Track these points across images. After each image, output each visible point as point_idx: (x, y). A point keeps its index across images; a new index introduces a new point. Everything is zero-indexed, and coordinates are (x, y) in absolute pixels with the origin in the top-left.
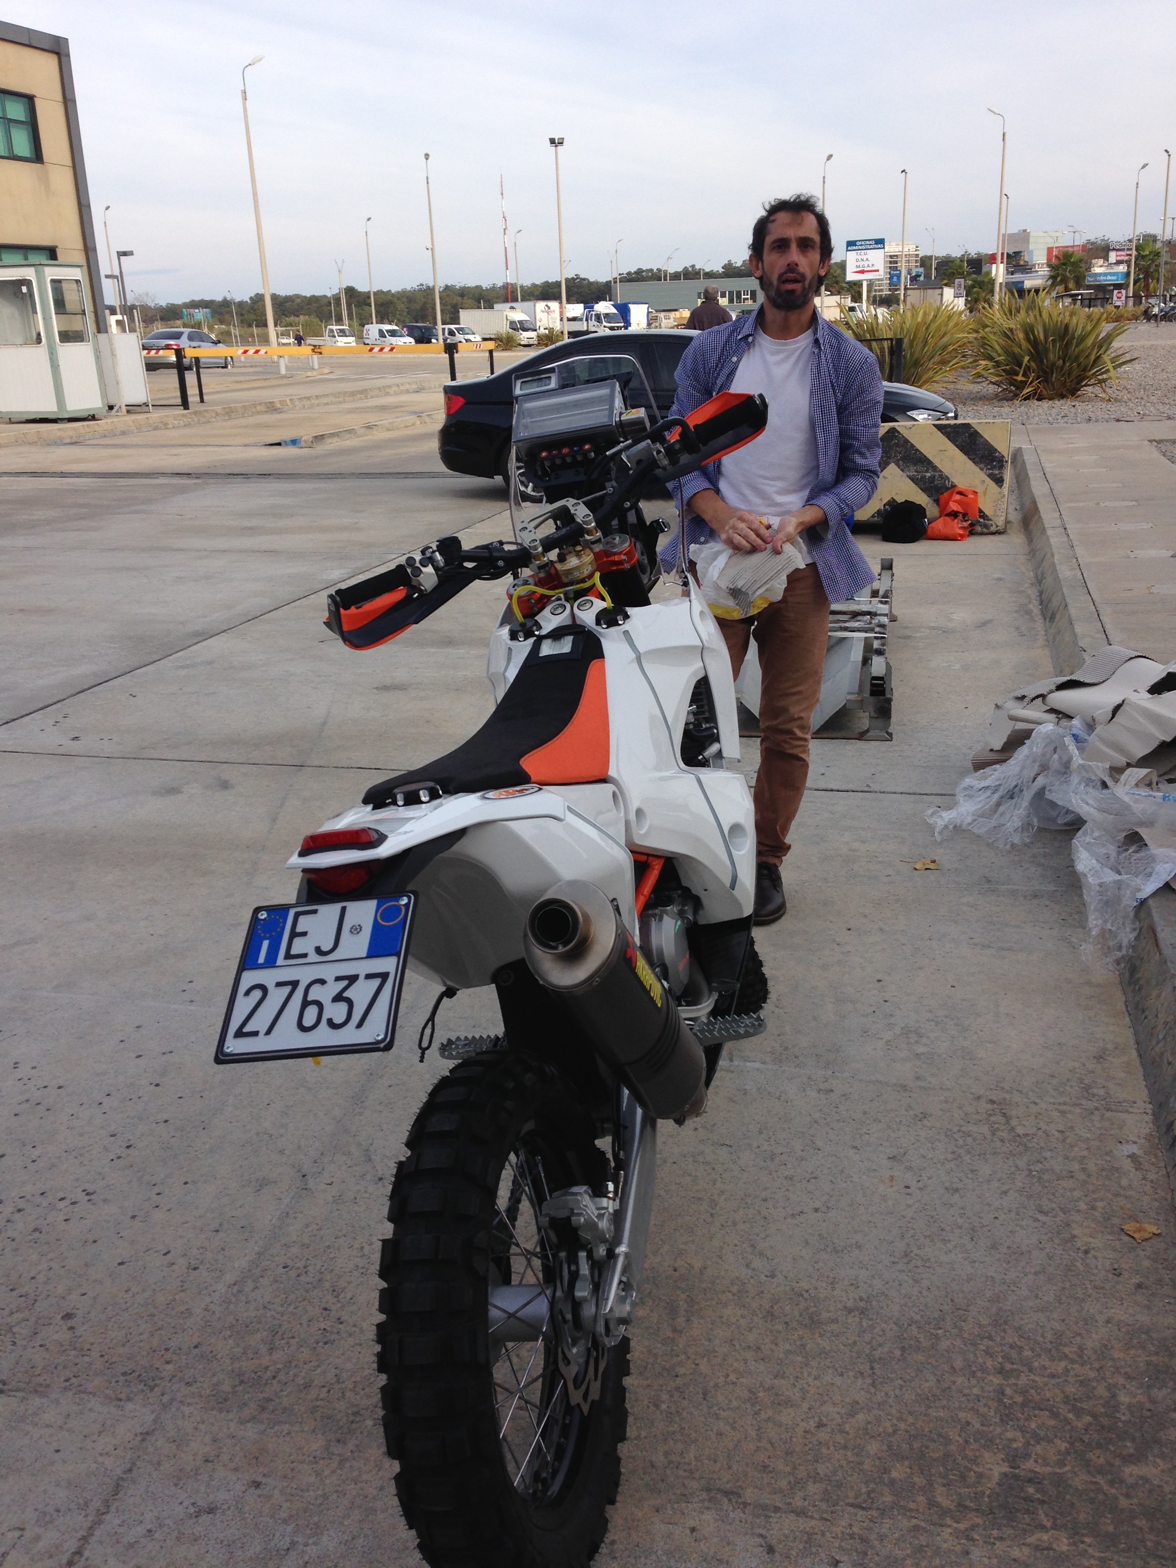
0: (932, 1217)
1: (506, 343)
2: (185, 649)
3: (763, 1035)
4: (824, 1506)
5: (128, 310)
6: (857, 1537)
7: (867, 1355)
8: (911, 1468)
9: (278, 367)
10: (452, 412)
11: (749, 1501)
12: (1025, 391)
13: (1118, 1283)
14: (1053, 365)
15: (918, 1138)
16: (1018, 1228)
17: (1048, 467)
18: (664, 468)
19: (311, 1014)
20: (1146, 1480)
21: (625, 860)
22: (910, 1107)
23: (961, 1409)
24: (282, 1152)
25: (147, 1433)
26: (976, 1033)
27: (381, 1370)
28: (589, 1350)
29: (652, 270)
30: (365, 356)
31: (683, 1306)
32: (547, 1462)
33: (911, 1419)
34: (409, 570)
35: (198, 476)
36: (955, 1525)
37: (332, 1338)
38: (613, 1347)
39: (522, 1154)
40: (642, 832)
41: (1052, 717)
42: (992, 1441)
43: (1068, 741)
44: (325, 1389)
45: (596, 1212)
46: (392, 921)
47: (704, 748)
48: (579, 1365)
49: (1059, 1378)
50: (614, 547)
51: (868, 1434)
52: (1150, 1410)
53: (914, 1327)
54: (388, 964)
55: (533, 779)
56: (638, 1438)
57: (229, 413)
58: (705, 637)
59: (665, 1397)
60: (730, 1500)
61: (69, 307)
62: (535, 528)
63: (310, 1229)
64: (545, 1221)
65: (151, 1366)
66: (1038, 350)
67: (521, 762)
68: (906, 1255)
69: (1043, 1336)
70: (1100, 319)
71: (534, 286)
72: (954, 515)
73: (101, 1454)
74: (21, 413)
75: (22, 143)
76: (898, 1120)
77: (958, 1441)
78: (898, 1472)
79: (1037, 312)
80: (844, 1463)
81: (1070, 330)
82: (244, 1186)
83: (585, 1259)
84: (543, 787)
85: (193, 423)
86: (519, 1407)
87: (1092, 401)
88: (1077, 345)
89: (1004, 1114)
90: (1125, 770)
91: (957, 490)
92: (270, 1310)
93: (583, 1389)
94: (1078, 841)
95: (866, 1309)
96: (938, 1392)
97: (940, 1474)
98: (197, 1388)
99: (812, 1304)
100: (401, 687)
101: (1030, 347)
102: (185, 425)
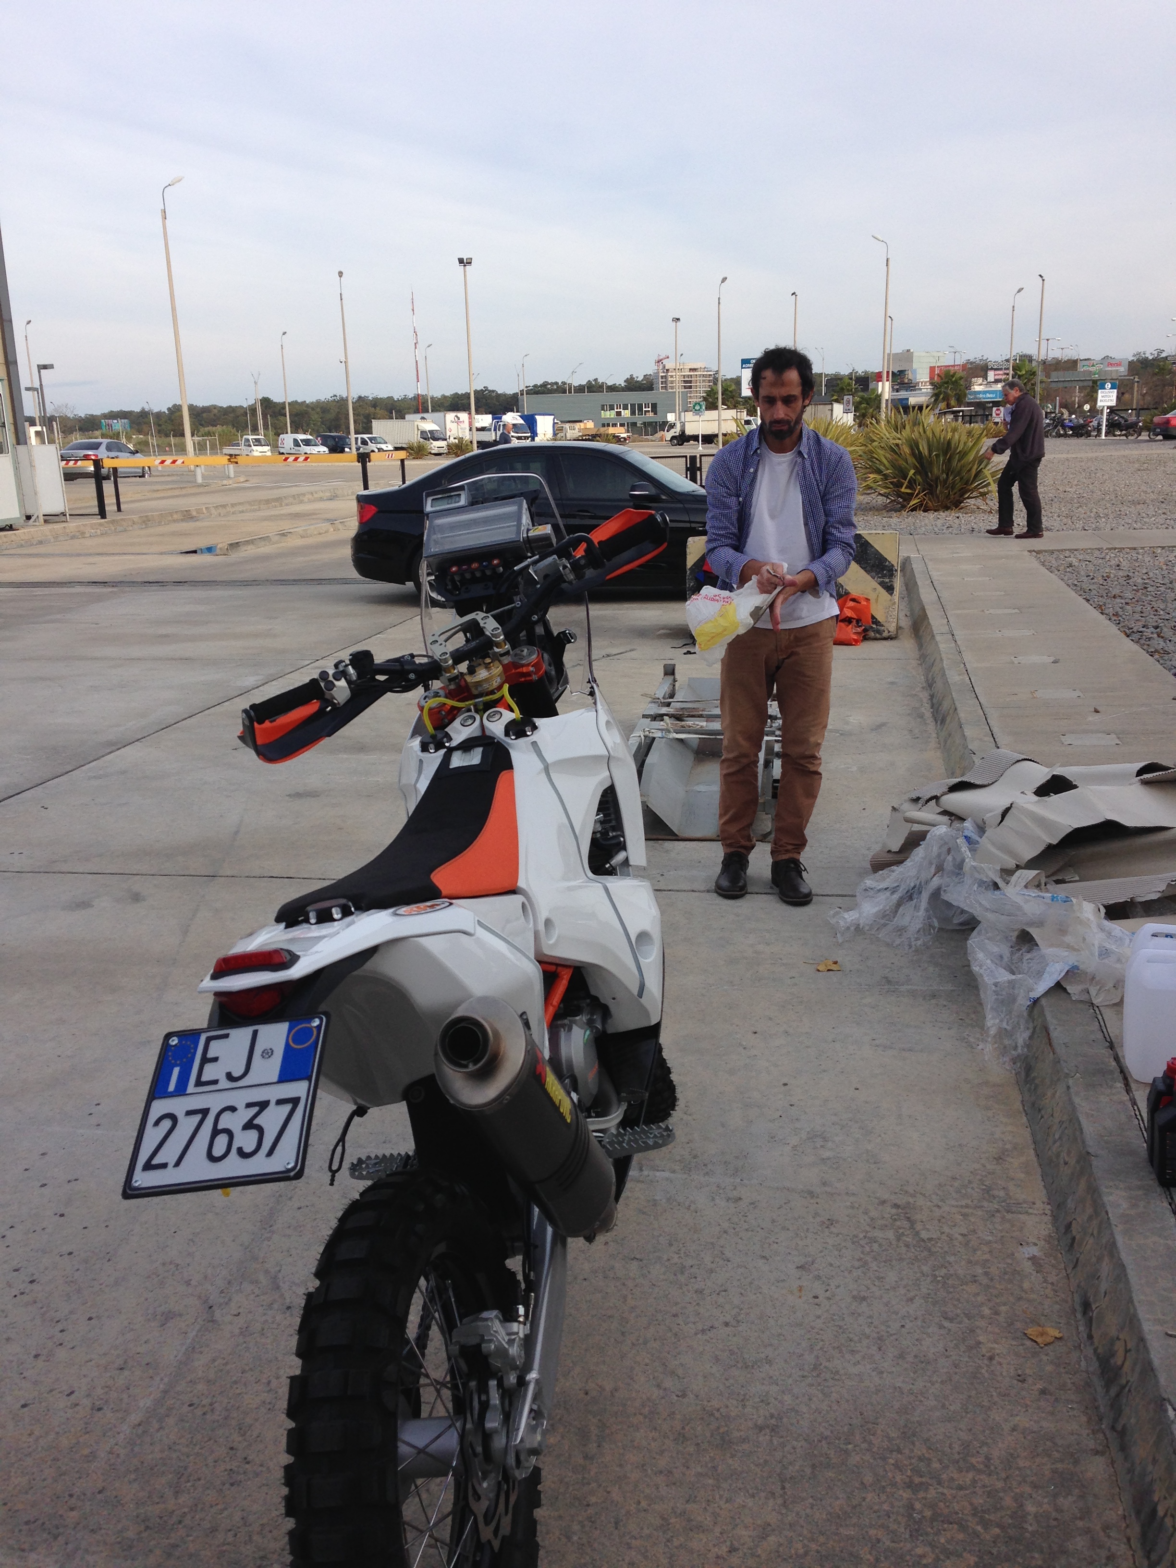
0: (840, 1327)
1: (417, 452)
2: (98, 759)
3: (672, 1144)
5: (48, 421)
7: (778, 1475)
9: (195, 475)
10: (365, 520)
12: (912, 503)
13: (1022, 1389)
14: (938, 478)
15: (825, 1245)
16: (925, 1336)
17: (935, 575)
18: (570, 583)
19: (221, 1141)
21: (533, 972)
22: (816, 1214)
23: (871, 1526)
24: (188, 1283)
26: (880, 1136)
27: (289, 1513)
28: (499, 1484)
29: (556, 383)
30: (279, 464)
31: (594, 1431)
33: (822, 1539)
34: (322, 684)
35: (114, 584)
37: (238, 1479)
38: (523, 1479)
39: (432, 1277)
40: (551, 942)
41: (945, 818)
42: (902, 1557)
43: (961, 841)
44: (232, 1533)
45: (507, 1338)
46: (301, 1029)
47: (611, 856)
48: (489, 1500)
49: (967, 1489)
50: (522, 659)
51: (779, 1556)
52: (1056, 1519)
53: (824, 1443)
54: (299, 1089)
55: (444, 893)
57: (146, 521)
58: (610, 745)
59: (576, 1527)
62: (446, 641)
63: (216, 1364)
64: (455, 1349)
65: (55, 1514)
66: (923, 464)
67: (431, 876)
68: (815, 1368)
69: (951, 1448)
71: (444, 397)
72: (849, 621)
76: (805, 1227)
77: (868, 1560)
79: (921, 429)
81: (953, 446)
82: (149, 1320)
83: (496, 1388)
84: (453, 901)
85: (109, 532)
86: (429, 1546)
87: (974, 512)
88: (959, 461)
89: (908, 1218)
90: (1015, 871)
91: (850, 597)
92: (175, 1451)
93: (494, 1524)
94: (974, 941)
95: (777, 1426)
96: (848, 1509)
98: (102, 1536)
99: (723, 1424)
100: (313, 795)
101: (915, 461)
102: (102, 534)
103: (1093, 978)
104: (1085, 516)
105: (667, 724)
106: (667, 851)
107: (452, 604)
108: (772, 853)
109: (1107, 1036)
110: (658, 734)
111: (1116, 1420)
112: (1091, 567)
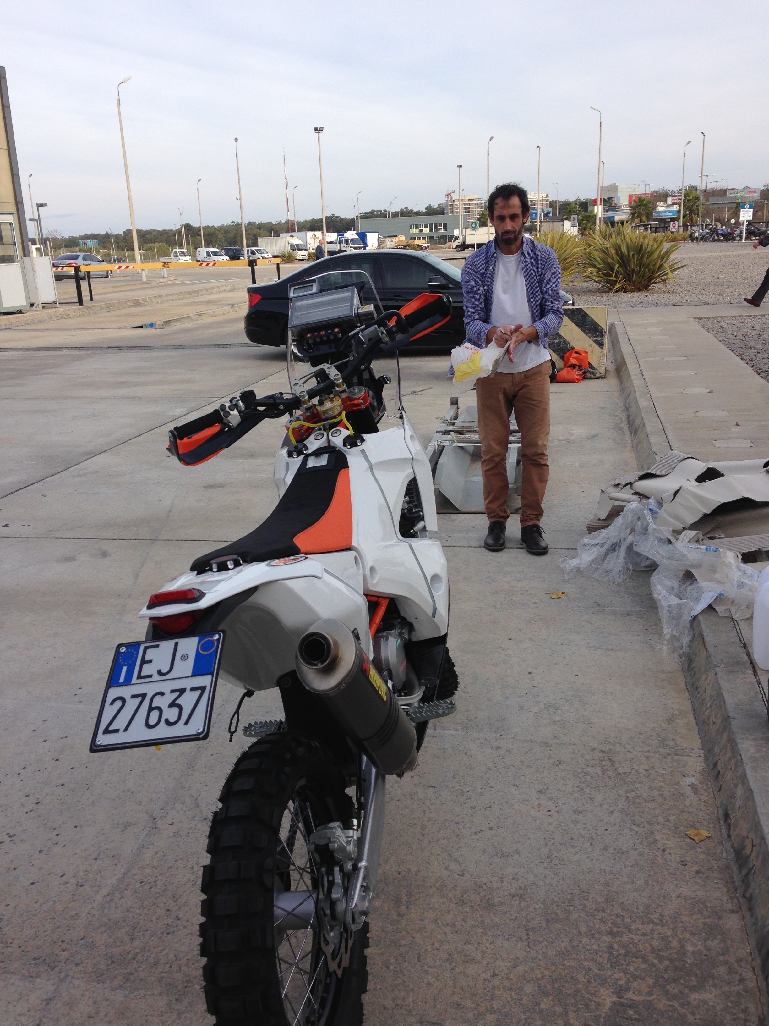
0: (565, 830)
1: (288, 258)
2: (79, 464)
3: (455, 713)
5: (44, 241)
7: (524, 926)
8: (553, 1001)
9: (141, 276)
10: (253, 304)
12: (616, 287)
13: (684, 870)
14: (633, 270)
15: (555, 777)
16: (621, 836)
17: (631, 335)
18: (386, 343)
19: (154, 716)
20: (705, 1002)
21: (362, 603)
22: (550, 757)
23: (585, 959)
24: (140, 803)
25: (50, 999)
26: (592, 706)
27: (203, 954)
28: (341, 934)
29: (380, 211)
30: (197, 268)
31: (404, 898)
32: (315, 1010)
33: (553, 968)
34: (222, 413)
35: (89, 349)
37: (172, 930)
38: (357, 930)
39: (297, 800)
40: (374, 582)
41: (636, 497)
42: (605, 980)
43: (647, 512)
44: (168, 965)
45: (345, 840)
46: (208, 650)
47: (414, 525)
48: (335, 944)
49: (648, 936)
50: (354, 395)
51: (525, 979)
52: (706, 955)
53: (554, 905)
54: (205, 680)
55: (302, 551)
56: (375, 989)
57: (109, 307)
58: (413, 451)
59: (392, 960)
62: (304, 383)
63: (158, 855)
64: (312, 847)
65: (53, 953)
66: (624, 260)
67: (294, 539)
68: (548, 857)
69: (637, 908)
70: (662, 240)
71: (305, 221)
72: (573, 366)
73: (19, 1015)
76: (542, 766)
77: (583, 982)
78: (545, 1004)
79: (622, 237)
80: (509, 999)
81: (644, 248)
82: (114, 828)
83: (338, 872)
84: (308, 556)
85: (85, 314)
86: (295, 973)
87: (658, 293)
88: (648, 258)
89: (610, 759)
90: (682, 532)
91: (575, 351)
92: (131, 912)
93: (338, 960)
94: (654, 578)
95: (524, 894)
96: (570, 949)
97: (572, 1004)
98: (83, 967)
99: (489, 893)
100: (220, 486)
101: (619, 259)
102: (81, 316)
103: (733, 602)
104: (732, 294)
105: (453, 437)
106: (453, 521)
107: (308, 359)
108: (521, 521)
109: (742, 639)
110: (447, 444)
111: (746, 891)
112: (735, 328)
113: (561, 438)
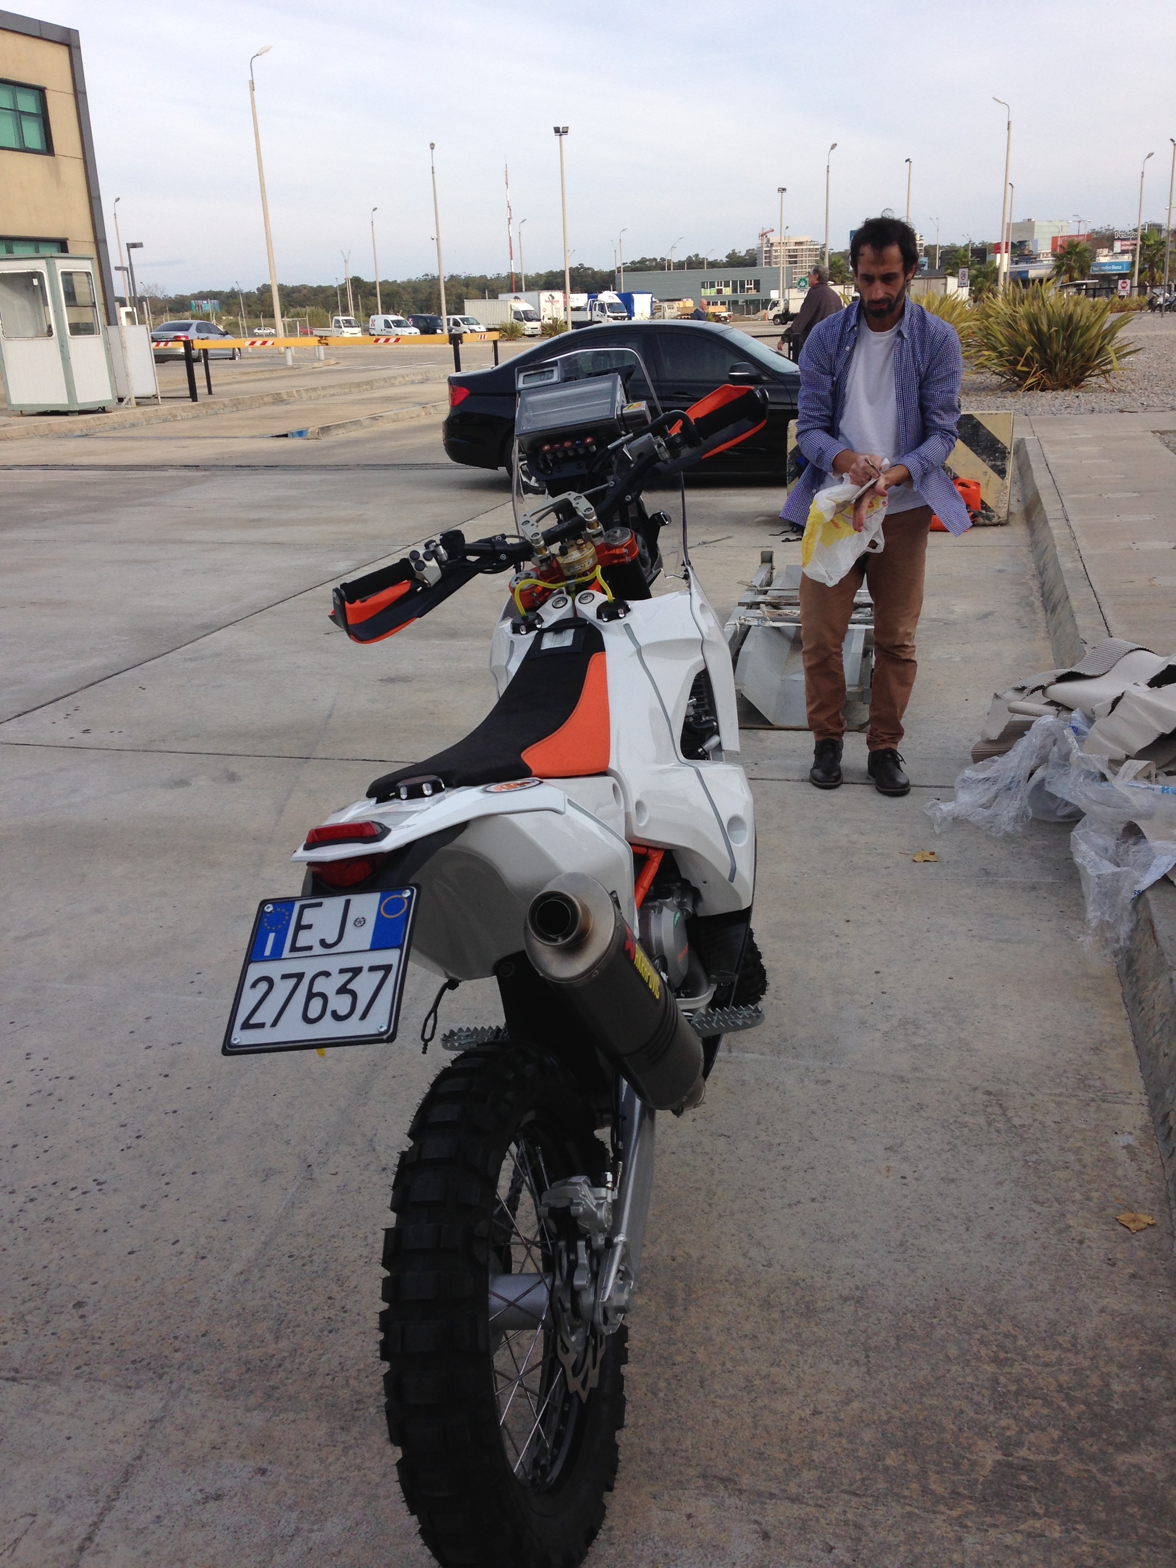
0: (928, 1207)
1: (510, 333)
2: (192, 642)
3: (761, 1025)
4: (819, 1492)
5: (138, 302)
6: (851, 1523)
7: (862, 1344)
8: (905, 1455)
9: (285, 357)
10: (457, 403)
11: (745, 1488)
12: (1029, 381)
13: (1112, 1272)
14: (1057, 355)
15: (914, 1129)
16: (1013, 1219)
17: (1051, 458)
18: (665, 462)
19: (316, 1006)
20: (1139, 1468)
21: (623, 853)
22: (907, 1098)
23: (955, 1397)
24: (288, 1143)
25: (156, 1421)
26: (973, 1024)
27: (383, 1358)
28: (587, 1338)
29: (655, 260)
30: (371, 346)
31: (681, 1295)
32: (546, 1449)
33: (905, 1407)
34: (413, 564)
35: (206, 468)
36: (948, 1512)
37: (336, 1327)
38: (610, 1335)
39: (522, 1144)
40: (642, 824)
41: (1053, 709)
42: (986, 1428)
43: (1068, 732)
44: (330, 1377)
45: (595, 1202)
46: (393, 914)
47: (703, 741)
48: (577, 1353)
49: (1053, 1367)
50: (615, 540)
51: (863, 1421)
52: (1143, 1399)
53: (909, 1315)
54: (391, 957)
55: (534, 772)
56: (636, 1425)
57: (237, 404)
58: (705, 630)
59: (662, 1384)
60: (726, 1487)
61: (80, 299)
62: (538, 521)
63: (315, 1218)
64: (545, 1210)
65: (160, 1354)
66: (1042, 341)
67: (522, 755)
68: (901, 1245)
69: (1037, 1326)
70: (1105, 309)
71: (539, 275)
73: (111, 1442)
74: (33, 405)
75: (33, 136)
76: (895, 1110)
77: (952, 1430)
78: (892, 1459)
79: (1041, 304)
80: (839, 1450)
81: (1074, 320)
82: (250, 1176)
83: (584, 1249)
85: (201, 415)
86: (518, 1394)
87: (1096, 391)
88: (1081, 336)
89: (1000, 1105)
90: (1124, 762)
91: (959, 481)
92: (276, 1299)
93: (581, 1376)
94: (1077, 833)
95: (862, 1298)
96: (932, 1380)
97: (934, 1461)
98: (205, 1376)
99: (808, 1293)
100: (405, 679)
101: (1033, 338)
102: (194, 418)
105: (764, 612)
106: (761, 741)
107: (543, 487)
110: (754, 622)
113: (934, 616)
